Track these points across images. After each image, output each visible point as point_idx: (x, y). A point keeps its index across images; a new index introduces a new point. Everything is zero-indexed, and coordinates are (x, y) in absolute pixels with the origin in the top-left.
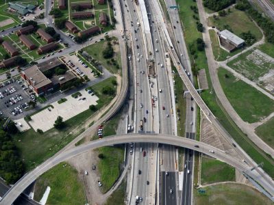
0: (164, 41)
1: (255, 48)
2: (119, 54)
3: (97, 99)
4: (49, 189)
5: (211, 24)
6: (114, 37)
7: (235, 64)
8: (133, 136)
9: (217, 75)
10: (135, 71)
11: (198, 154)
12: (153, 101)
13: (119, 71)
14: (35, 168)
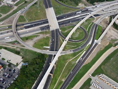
4: (44, 47)
8: (17, 39)
11: (16, 24)
14: (39, 53)
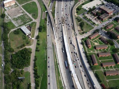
0: (57, 32)
1: (17, 27)
2: (77, 25)
3: (82, 7)
5: (32, 41)
6: (81, 34)
7: (29, 20)
9: (38, 16)
10: (70, 20)
12: (63, 10)
13: (76, 17)
